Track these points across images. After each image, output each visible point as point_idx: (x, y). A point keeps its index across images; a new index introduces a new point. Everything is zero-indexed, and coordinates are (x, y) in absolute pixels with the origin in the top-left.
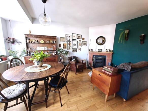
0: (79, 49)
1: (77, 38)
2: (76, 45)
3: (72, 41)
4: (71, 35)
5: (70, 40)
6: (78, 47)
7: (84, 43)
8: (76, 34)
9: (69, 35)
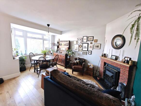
0: (90, 52)
1: (88, 41)
2: (86, 47)
3: (83, 43)
4: (82, 38)
5: (80, 43)
6: (88, 50)
7: (96, 45)
8: (87, 37)
9: (80, 39)
